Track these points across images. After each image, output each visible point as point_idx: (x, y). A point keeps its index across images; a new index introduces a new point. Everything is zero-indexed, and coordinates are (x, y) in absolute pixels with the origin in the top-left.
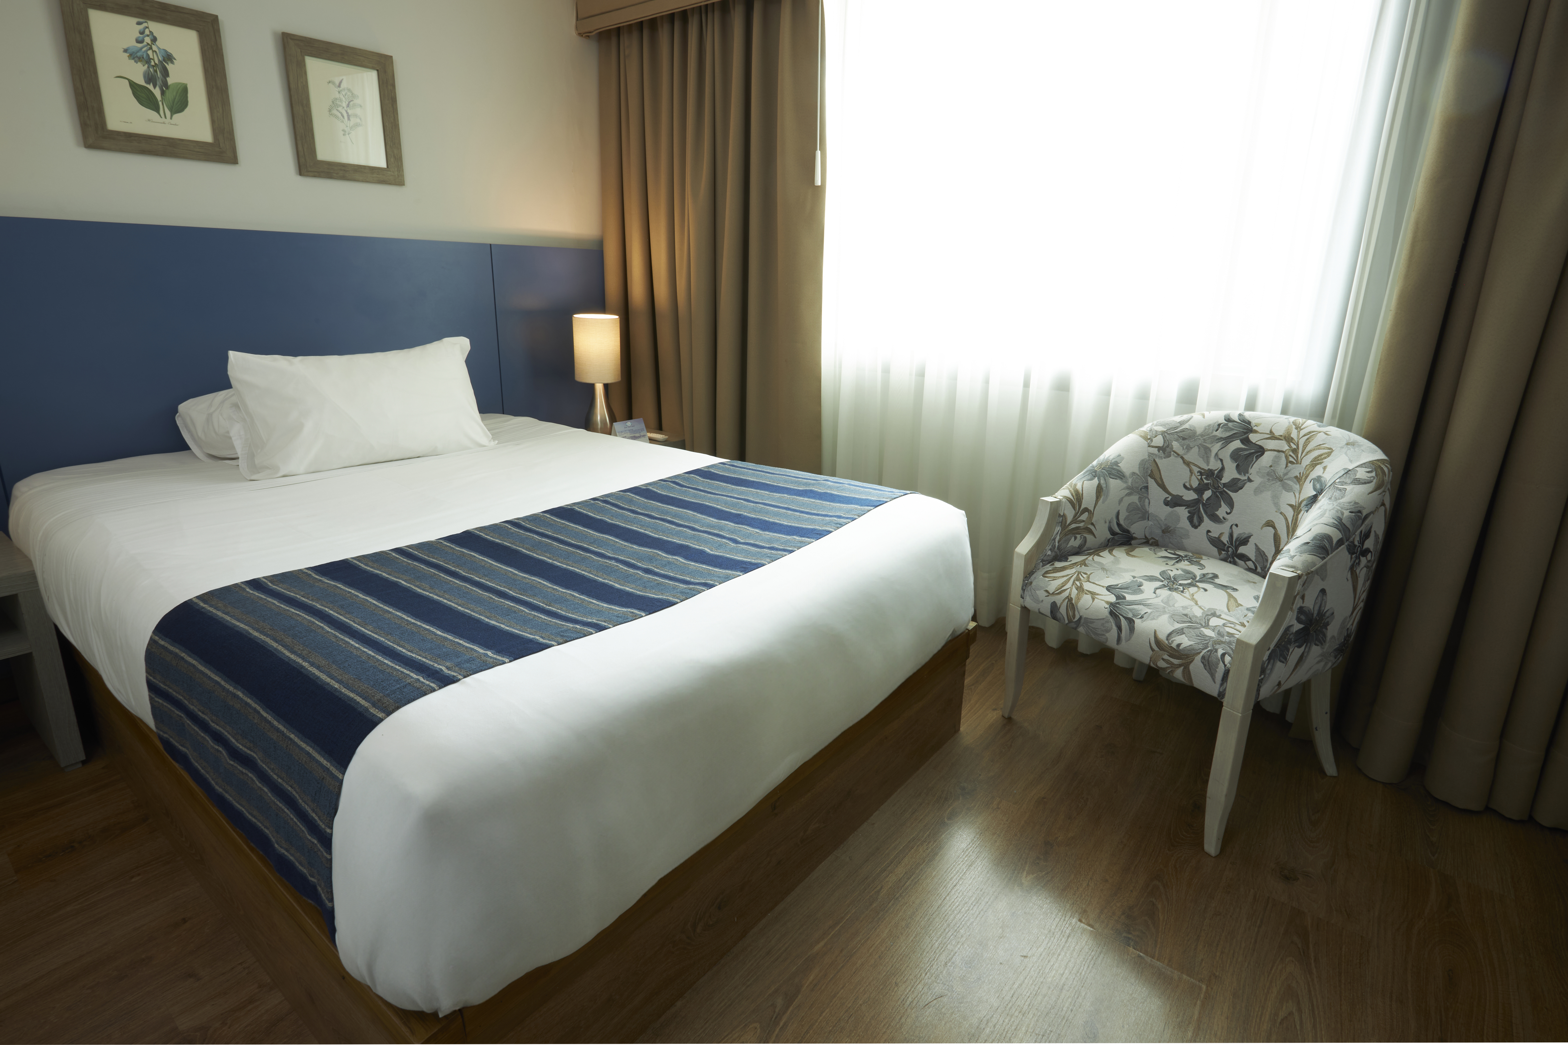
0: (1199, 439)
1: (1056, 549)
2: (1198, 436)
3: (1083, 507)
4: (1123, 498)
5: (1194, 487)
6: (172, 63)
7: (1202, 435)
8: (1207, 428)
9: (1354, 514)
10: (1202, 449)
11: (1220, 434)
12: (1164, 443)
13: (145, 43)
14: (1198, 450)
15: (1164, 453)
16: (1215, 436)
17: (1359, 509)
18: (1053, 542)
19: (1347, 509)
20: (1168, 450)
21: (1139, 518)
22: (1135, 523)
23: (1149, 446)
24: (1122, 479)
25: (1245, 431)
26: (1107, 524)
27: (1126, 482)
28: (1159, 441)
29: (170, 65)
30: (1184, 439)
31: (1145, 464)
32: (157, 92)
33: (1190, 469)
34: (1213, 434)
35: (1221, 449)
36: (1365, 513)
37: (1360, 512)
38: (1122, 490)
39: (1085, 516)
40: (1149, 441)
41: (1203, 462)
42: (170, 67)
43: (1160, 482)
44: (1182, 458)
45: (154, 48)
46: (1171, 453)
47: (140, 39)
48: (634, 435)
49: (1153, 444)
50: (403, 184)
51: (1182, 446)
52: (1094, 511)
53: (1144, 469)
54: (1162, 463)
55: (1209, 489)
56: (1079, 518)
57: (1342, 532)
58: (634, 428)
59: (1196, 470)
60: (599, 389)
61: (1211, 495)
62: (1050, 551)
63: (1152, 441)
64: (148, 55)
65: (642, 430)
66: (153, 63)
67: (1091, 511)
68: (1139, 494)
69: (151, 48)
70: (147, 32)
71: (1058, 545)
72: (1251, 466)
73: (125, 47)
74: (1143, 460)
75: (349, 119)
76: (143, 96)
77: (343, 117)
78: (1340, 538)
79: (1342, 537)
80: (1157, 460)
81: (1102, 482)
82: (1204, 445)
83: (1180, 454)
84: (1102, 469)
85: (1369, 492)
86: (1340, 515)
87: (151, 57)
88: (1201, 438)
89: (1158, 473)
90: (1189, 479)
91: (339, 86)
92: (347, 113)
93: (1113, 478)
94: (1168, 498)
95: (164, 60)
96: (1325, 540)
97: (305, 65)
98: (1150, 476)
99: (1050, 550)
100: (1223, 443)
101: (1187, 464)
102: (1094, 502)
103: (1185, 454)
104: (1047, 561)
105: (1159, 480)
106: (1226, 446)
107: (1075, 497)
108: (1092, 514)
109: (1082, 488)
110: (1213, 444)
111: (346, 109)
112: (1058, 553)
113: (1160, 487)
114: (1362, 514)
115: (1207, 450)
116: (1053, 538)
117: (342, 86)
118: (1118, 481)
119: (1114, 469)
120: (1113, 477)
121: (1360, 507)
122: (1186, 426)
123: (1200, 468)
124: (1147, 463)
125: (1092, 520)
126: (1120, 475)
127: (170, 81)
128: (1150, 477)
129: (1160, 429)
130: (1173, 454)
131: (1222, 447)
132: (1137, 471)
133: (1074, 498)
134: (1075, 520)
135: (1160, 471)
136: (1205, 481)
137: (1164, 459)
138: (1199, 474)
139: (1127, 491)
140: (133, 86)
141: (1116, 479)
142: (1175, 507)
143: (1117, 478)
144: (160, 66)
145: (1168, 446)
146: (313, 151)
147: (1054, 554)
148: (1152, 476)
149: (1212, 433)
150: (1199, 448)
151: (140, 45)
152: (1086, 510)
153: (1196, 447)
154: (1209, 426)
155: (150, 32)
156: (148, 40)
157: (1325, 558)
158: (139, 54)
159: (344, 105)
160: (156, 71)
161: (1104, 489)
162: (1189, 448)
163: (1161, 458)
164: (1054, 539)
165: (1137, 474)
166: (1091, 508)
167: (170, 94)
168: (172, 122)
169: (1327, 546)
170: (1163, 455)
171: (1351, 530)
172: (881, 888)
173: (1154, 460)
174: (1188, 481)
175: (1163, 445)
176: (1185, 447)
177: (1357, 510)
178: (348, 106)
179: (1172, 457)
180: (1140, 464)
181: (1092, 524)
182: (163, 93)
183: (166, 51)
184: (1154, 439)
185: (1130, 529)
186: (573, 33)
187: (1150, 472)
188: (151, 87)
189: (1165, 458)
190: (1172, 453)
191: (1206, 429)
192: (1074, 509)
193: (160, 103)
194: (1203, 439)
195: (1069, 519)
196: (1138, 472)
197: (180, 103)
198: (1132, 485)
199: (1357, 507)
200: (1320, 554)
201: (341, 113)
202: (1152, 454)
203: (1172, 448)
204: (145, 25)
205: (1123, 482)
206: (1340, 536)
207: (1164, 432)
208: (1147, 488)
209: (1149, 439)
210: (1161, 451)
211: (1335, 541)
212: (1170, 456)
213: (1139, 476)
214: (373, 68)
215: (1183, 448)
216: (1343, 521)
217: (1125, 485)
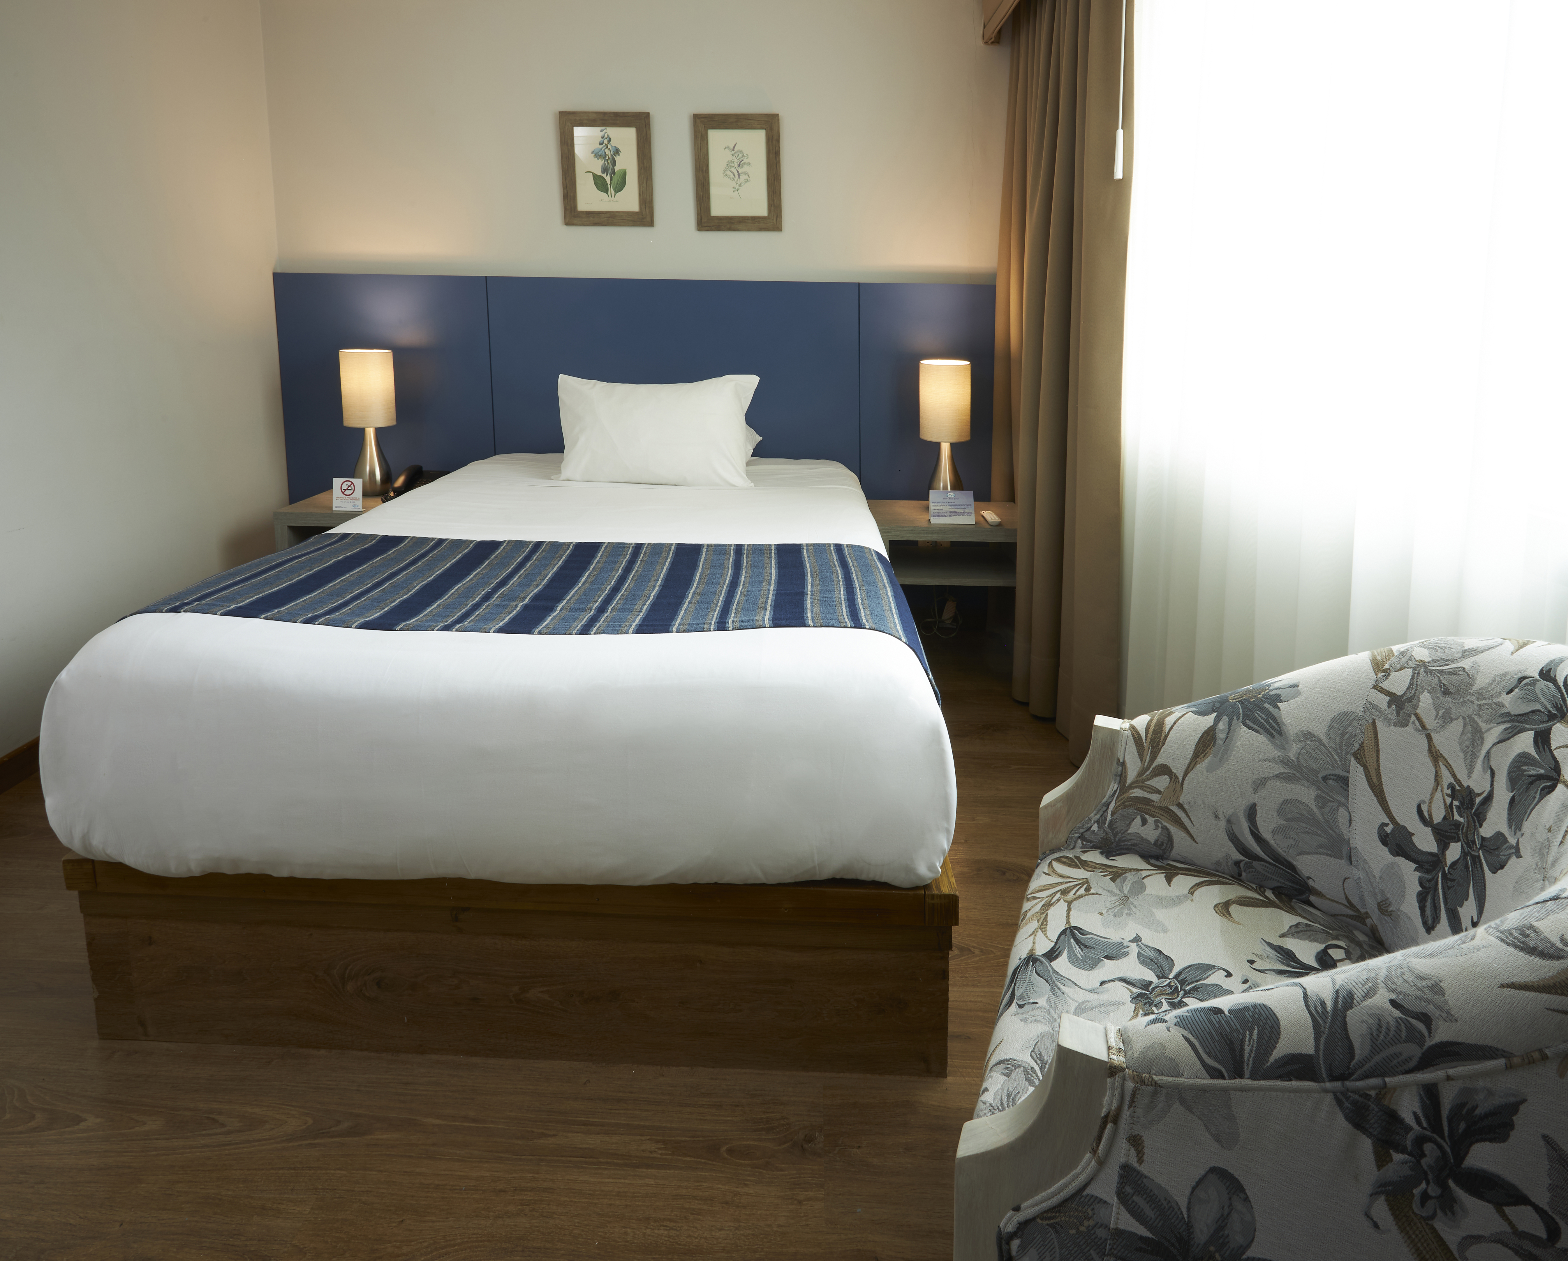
0: (1472, 702)
1: (1106, 825)
2: (1472, 695)
3: (1159, 761)
4: (1269, 779)
5: (1435, 822)
6: (619, 155)
7: (1480, 695)
8: (1498, 679)
9: (1397, 1013)
10: (1469, 729)
11: (1509, 702)
12: (1408, 689)
13: (604, 144)
14: (1461, 730)
15: (1398, 714)
16: (1501, 705)
17: (1430, 1009)
18: (1104, 808)
19: (1393, 991)
20: (1408, 707)
21: (1321, 846)
22: (1308, 853)
23: (1375, 687)
24: (1273, 736)
25: (1554, 711)
26: (1223, 823)
27: (1282, 748)
28: (1399, 683)
29: (617, 156)
30: (1446, 692)
31: (1349, 725)
32: (608, 179)
33: (1436, 772)
34: (1500, 699)
35: (1498, 743)
36: (1443, 1033)
37: (1426, 1019)
38: (1265, 760)
39: (1161, 783)
40: (1380, 675)
41: (1463, 764)
42: (617, 158)
43: (1375, 781)
44: (1429, 738)
45: (609, 146)
46: (1410, 717)
47: (601, 142)
48: (955, 510)
49: (1385, 685)
50: (781, 230)
51: (1437, 707)
52: (1184, 779)
53: (1343, 734)
54: (1388, 734)
55: (1460, 840)
56: (1148, 779)
57: (1323, 1040)
58: (957, 502)
59: (1447, 779)
60: (945, 448)
61: (1458, 857)
62: (1096, 825)
63: (1387, 677)
64: (605, 152)
65: (968, 506)
66: (607, 158)
67: (1177, 777)
68: (1319, 788)
69: (607, 147)
70: (606, 136)
71: (1111, 821)
72: (1529, 811)
73: (592, 150)
74: (1345, 714)
75: (739, 177)
76: (600, 184)
77: (735, 176)
78: (1304, 1051)
79: (1311, 1051)
80: (1379, 724)
81: (1221, 726)
82: (1476, 722)
83: (1428, 727)
84: (1238, 701)
85: (1514, 980)
86: (1358, 994)
87: (607, 153)
88: (1476, 702)
89: (1375, 755)
90: (1429, 797)
91: (733, 150)
92: (738, 172)
93: (1250, 728)
94: (1387, 825)
95: (614, 154)
96: (1256, 1032)
97: (707, 137)
98: (1356, 756)
99: (1098, 822)
100: (1505, 729)
101: (1435, 756)
102: (1187, 762)
103: (1436, 731)
104: (1090, 842)
105: (1373, 773)
106: (1508, 739)
107: (1150, 735)
108: (1178, 786)
109: (1175, 723)
110: (1492, 725)
111: (737, 168)
112: (1111, 835)
113: (1373, 791)
114: (1430, 1032)
115: (1478, 735)
116: (1104, 800)
117: (736, 149)
118: (1261, 739)
119: (1263, 710)
120: (1252, 725)
121: (1438, 1007)
122: (1466, 664)
123: (1454, 776)
124: (1354, 724)
125: (1178, 797)
126: (1272, 727)
127: (616, 169)
128: (1356, 758)
129: (1421, 654)
130: (1413, 722)
131: (1502, 737)
132: (1320, 732)
133: (1146, 737)
134: (1139, 783)
135: (1378, 751)
136: (1457, 817)
137: (1392, 728)
138: (1449, 792)
139: (1280, 769)
140: (595, 177)
141: (1257, 731)
142: (1398, 855)
143: (1261, 731)
144: (611, 159)
145: (1410, 700)
146: (708, 209)
147: (1102, 834)
148: (1359, 756)
149: (1500, 695)
150: (1465, 726)
151: (601, 146)
152: (1165, 770)
153: (1461, 720)
154: (1504, 675)
155: (608, 135)
156: (606, 142)
157: (1223, 1078)
158: (600, 153)
159: (736, 165)
160: (608, 163)
161: (1220, 742)
162: (1447, 719)
163: (1387, 721)
164: (1107, 805)
165: (1320, 741)
166: (1178, 770)
167: (615, 178)
168: (615, 199)
169: (1247, 1049)
170: (1393, 717)
171: (1358, 1052)
172: (554, 1135)
173: (1374, 722)
174: (1427, 801)
175: (1404, 694)
176: (1441, 712)
177: (1418, 1010)
178: (739, 166)
179: (1410, 729)
180: (1334, 720)
181: (1180, 806)
182: (611, 178)
183: (615, 147)
184: (1393, 674)
185: (1295, 863)
186: (980, 43)
187: (1357, 746)
188: (604, 175)
189: (1395, 725)
190: (1413, 716)
191: (1494, 681)
192: (1141, 760)
193: (609, 186)
194: (1479, 706)
195: (1131, 777)
196: (1323, 737)
197: (620, 186)
198: (1298, 758)
199: (1428, 1001)
200: (1209, 1054)
201: (733, 173)
202: (1374, 706)
203: (1416, 707)
204: (605, 131)
205: (1273, 743)
206: (1309, 1048)
207: (1423, 664)
208: (1344, 782)
209: (1385, 671)
210: (1394, 706)
211: (1281, 1049)
212: (1407, 725)
213: (1325, 746)
214: (761, 128)
215: (1437, 715)
216: (1350, 1013)
217: (1277, 753)
